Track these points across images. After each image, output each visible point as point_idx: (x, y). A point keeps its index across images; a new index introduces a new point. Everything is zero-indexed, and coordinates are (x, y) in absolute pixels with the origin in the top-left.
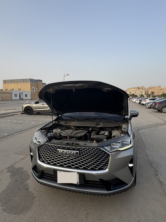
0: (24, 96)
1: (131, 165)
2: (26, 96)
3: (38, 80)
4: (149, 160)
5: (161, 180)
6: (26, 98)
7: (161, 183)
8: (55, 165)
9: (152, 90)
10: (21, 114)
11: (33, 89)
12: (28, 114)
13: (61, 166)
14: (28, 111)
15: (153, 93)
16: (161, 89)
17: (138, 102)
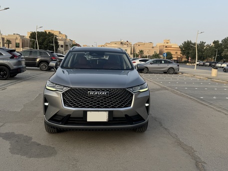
1: (147, 105)
4: (152, 117)
5: (166, 127)
7: (166, 129)
8: (84, 107)
9: (141, 48)
13: (91, 107)
15: (141, 52)
16: (153, 47)
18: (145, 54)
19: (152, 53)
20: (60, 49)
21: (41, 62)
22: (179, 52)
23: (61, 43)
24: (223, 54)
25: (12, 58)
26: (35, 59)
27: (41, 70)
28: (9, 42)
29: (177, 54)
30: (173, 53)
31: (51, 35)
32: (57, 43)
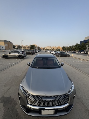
0: (1, 48)
2: (2, 48)
3: (8, 41)
6: (2, 49)
10: (1, 58)
11: (6, 45)
12: (6, 58)
14: (6, 57)
17: (50, 52)
18: (54, 49)
19: (56, 49)
20: (36, 48)
21: (31, 53)
22: (62, 49)
23: (36, 47)
24: (72, 49)
25: (23, 53)
26: (30, 52)
27: (31, 55)
28: (25, 47)
29: (61, 49)
30: (60, 49)
31: (34, 45)
32: (35, 47)
